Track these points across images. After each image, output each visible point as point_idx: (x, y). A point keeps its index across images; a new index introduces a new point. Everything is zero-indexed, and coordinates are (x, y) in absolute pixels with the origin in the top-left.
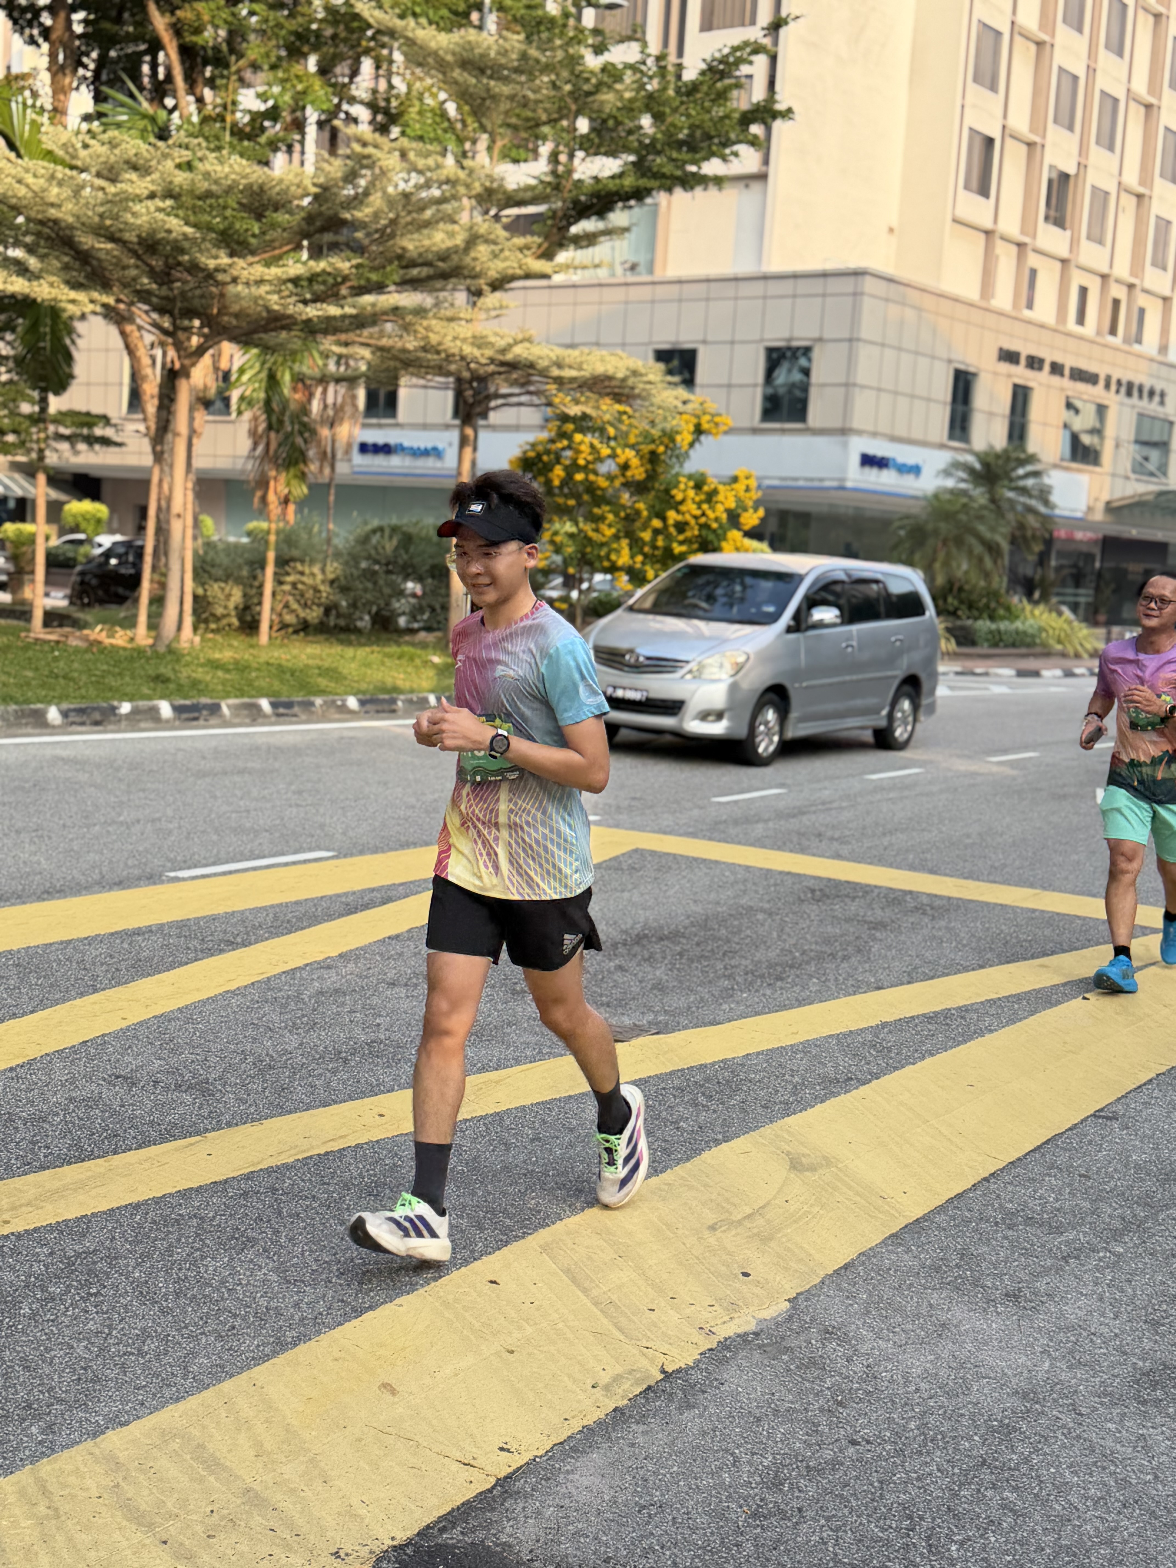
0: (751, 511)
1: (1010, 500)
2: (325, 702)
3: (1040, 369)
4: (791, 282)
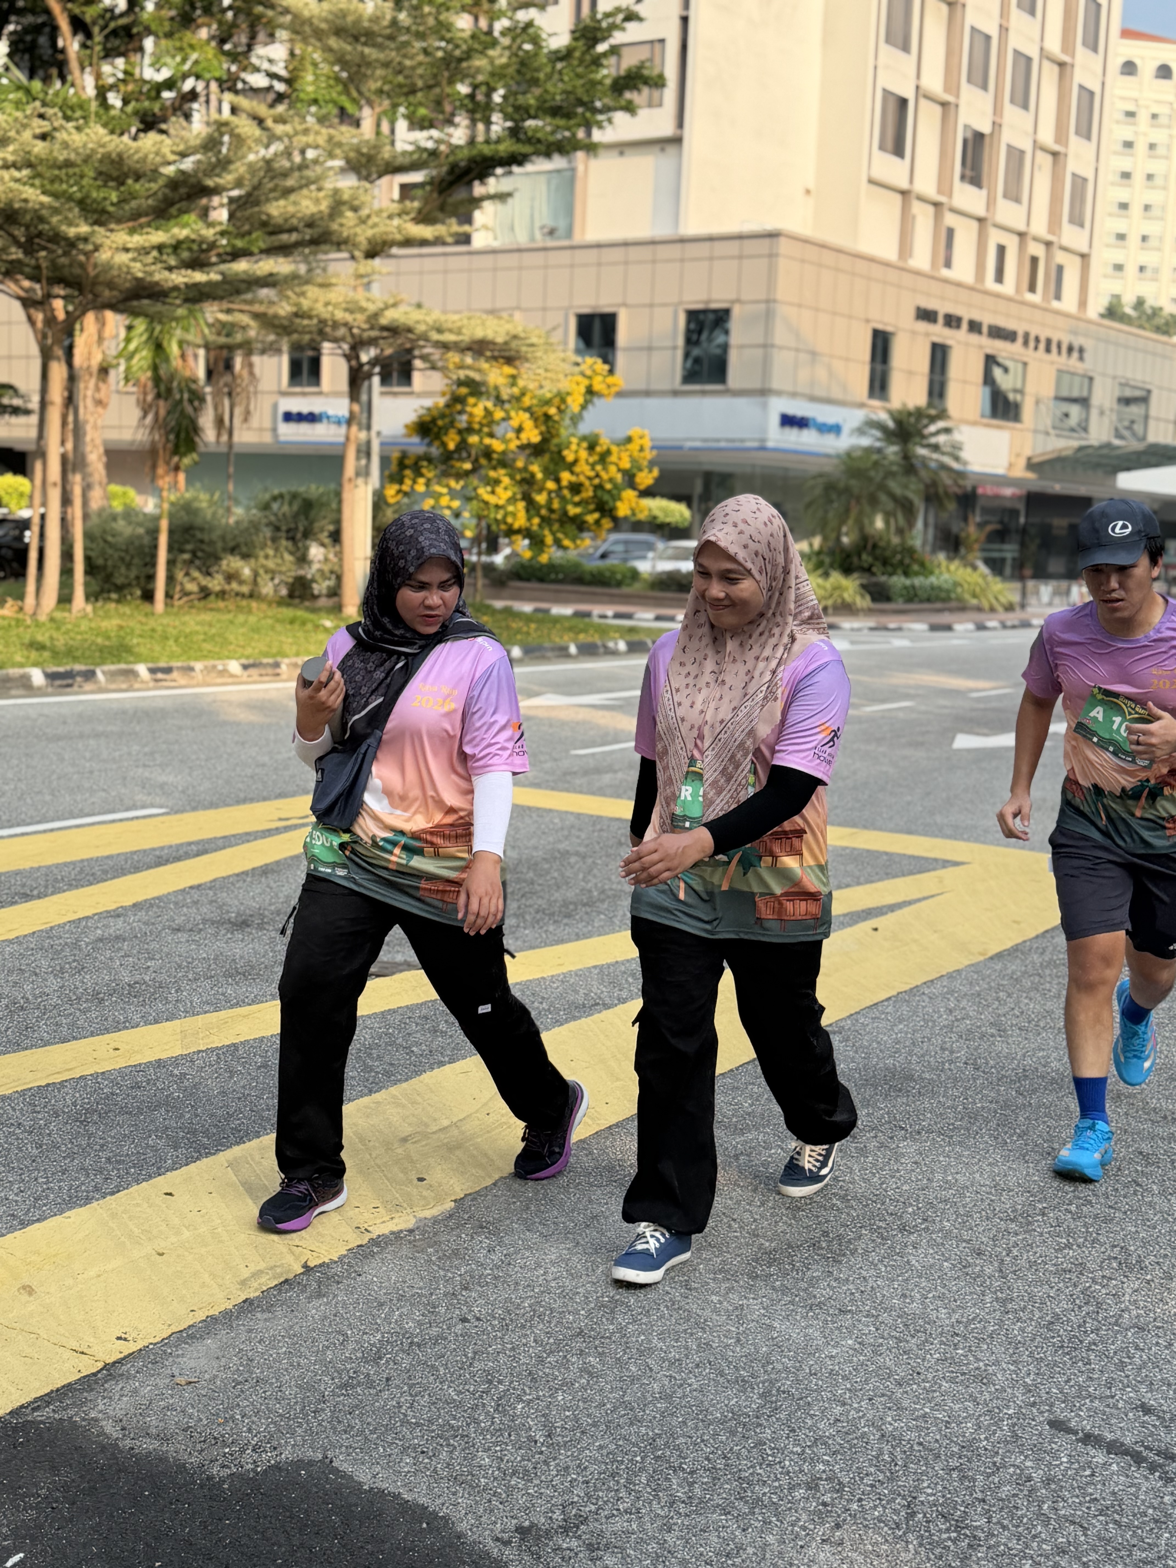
0: (646, 470)
1: (924, 457)
2: (206, 667)
3: (958, 327)
4: (707, 244)
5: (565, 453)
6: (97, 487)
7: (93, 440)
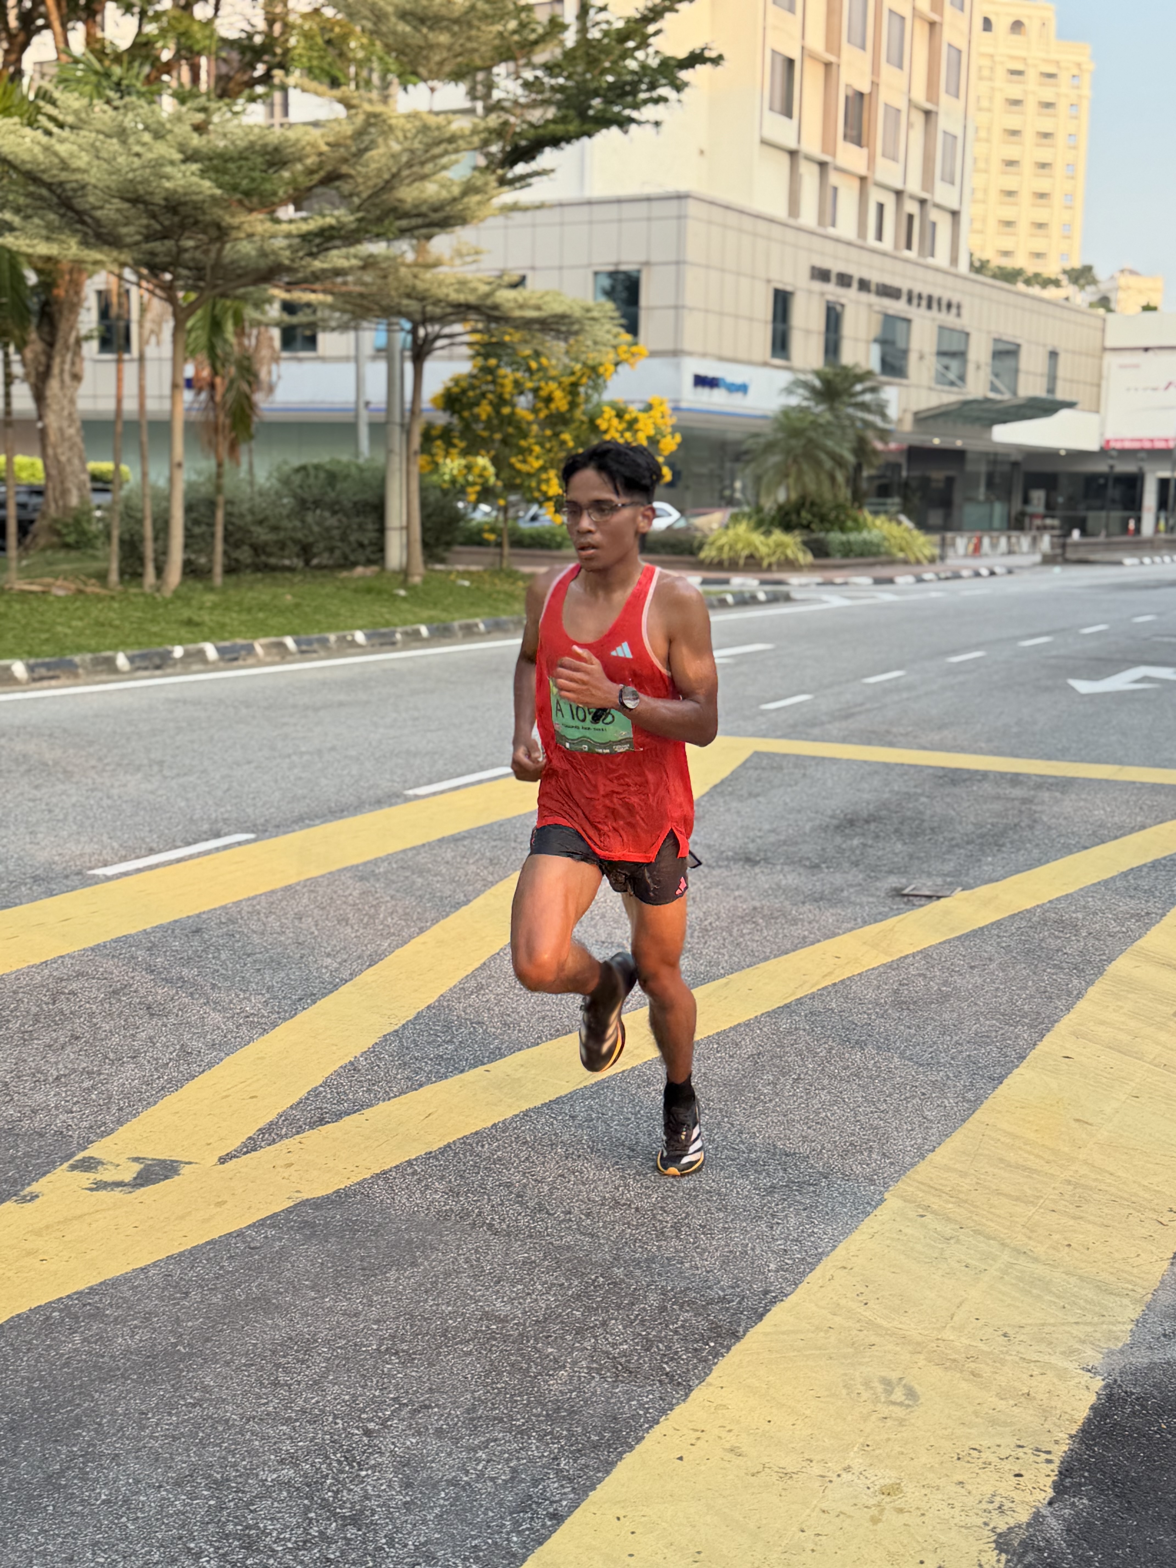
0: (669, 437)
1: (851, 416)
2: (337, 638)
3: (849, 285)
4: (615, 207)
5: (599, 422)
6: (76, 461)
7: (70, 414)
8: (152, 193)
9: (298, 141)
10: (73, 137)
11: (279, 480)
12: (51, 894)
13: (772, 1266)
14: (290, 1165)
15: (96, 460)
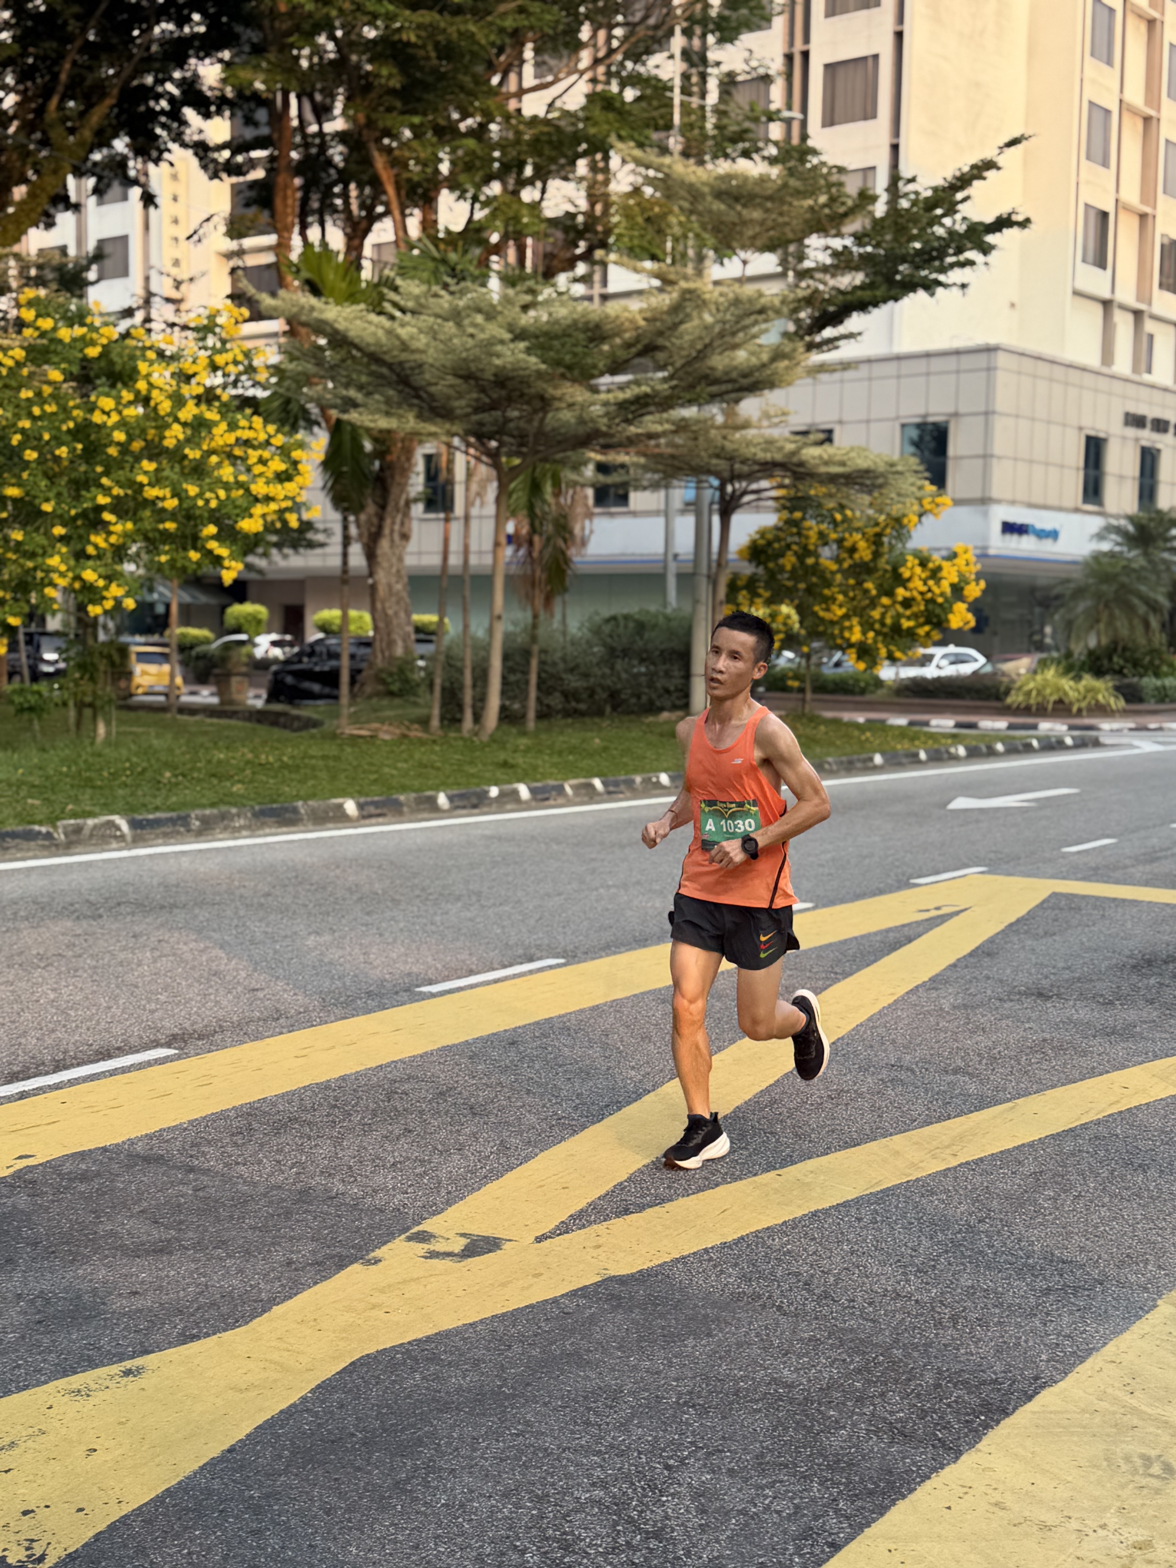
0: (973, 584)
1: (1165, 561)
2: (643, 780)
3: (1165, 430)
4: (924, 361)
5: (902, 570)
6: (402, 615)
7: (398, 571)
8: (482, 370)
9: (617, 317)
10: (413, 322)
11: (590, 630)
12: (383, 1007)
13: (1044, 1357)
14: (598, 1247)
15: (418, 613)
